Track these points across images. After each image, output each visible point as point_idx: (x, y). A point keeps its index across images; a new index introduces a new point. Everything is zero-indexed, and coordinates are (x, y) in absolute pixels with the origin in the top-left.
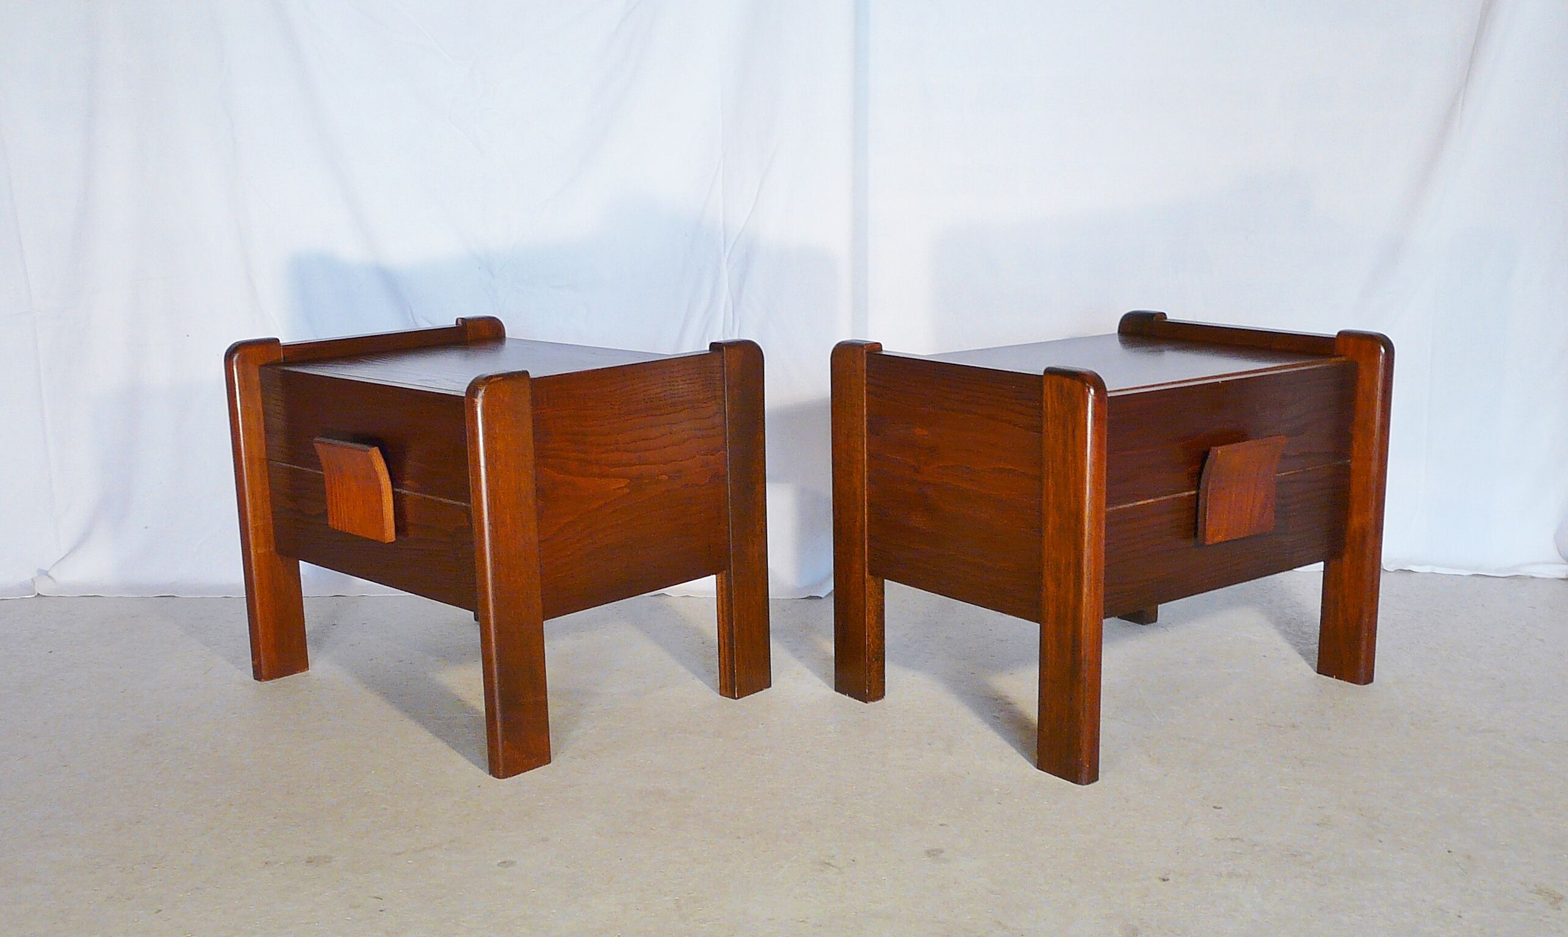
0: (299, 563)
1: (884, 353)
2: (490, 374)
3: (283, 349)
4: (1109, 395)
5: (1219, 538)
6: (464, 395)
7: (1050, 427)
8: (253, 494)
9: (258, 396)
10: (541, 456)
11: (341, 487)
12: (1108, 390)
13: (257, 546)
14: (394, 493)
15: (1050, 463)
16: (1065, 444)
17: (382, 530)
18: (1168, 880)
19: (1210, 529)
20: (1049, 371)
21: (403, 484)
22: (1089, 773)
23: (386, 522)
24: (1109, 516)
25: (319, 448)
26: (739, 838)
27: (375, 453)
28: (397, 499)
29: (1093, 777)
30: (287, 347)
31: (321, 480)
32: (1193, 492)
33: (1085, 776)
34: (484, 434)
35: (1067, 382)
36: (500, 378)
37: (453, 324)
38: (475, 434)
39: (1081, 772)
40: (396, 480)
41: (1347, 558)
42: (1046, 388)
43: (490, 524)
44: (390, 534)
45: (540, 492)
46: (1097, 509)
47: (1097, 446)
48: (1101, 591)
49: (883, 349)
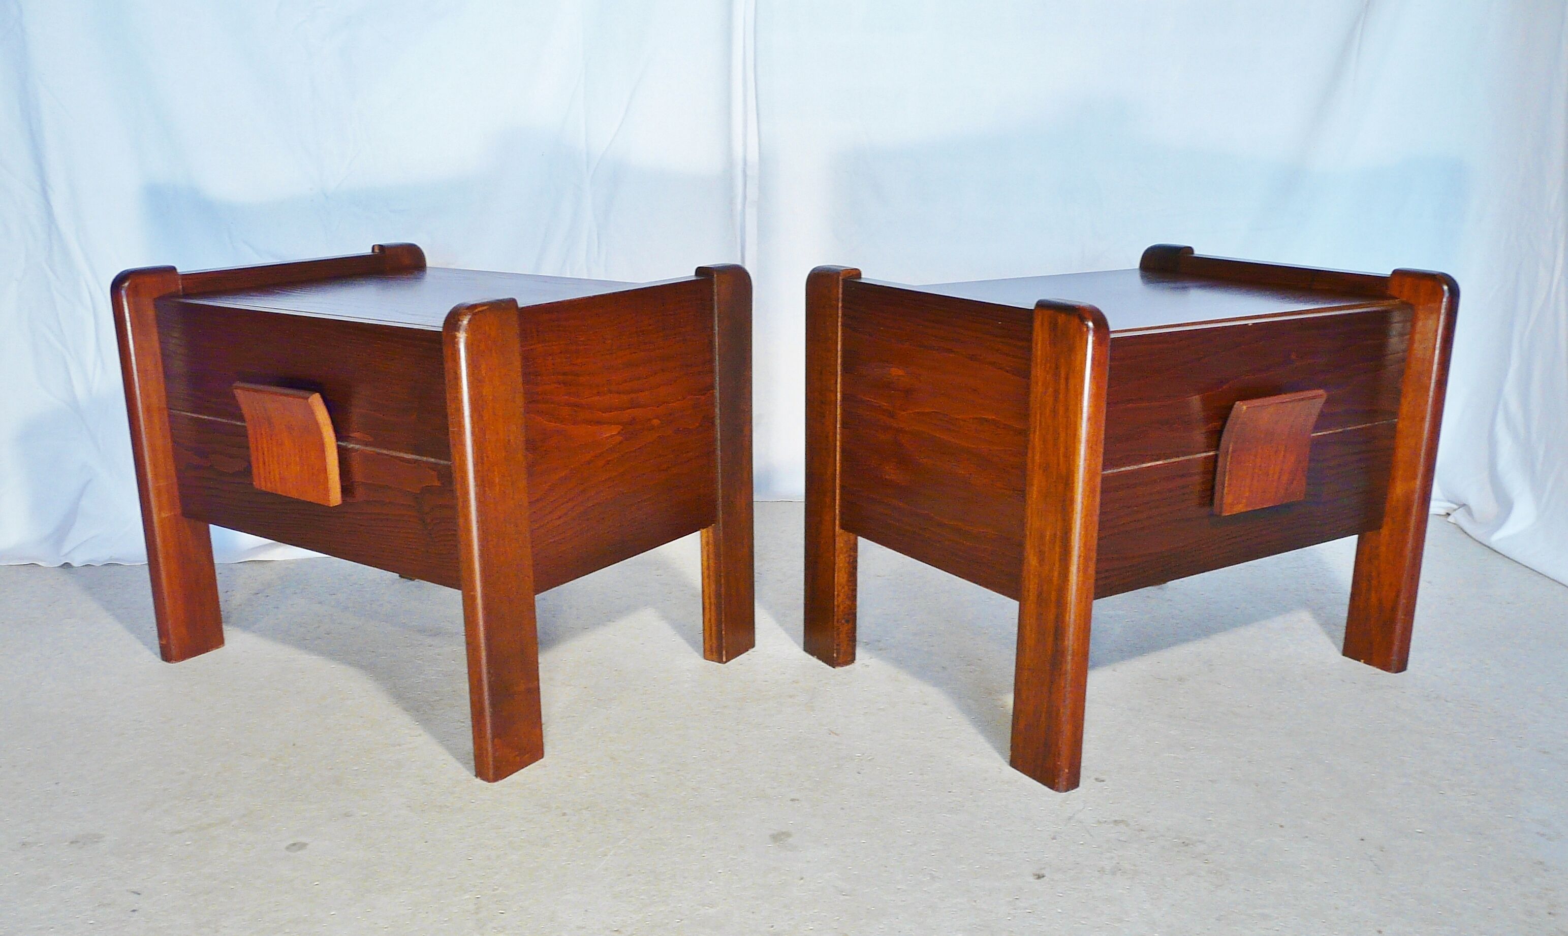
0: (208, 527)
1: (863, 281)
2: (472, 303)
3: (183, 279)
4: (1112, 336)
5: (1240, 508)
6: (441, 330)
7: (1039, 373)
8: (153, 450)
9: (155, 337)
10: (532, 400)
11: (270, 442)
12: (1111, 329)
13: (160, 509)
14: (339, 447)
15: (1038, 416)
16: (1056, 392)
17: (327, 490)
18: (1043, 876)
19: (1228, 499)
20: (1041, 305)
21: (349, 436)
22: (1068, 779)
23: (330, 482)
24: (1105, 479)
25: (238, 393)
26: (564, 814)
27: (316, 400)
28: (343, 454)
29: (1073, 782)
30: (187, 277)
31: (242, 434)
32: (1211, 453)
33: (1062, 781)
34: (469, 375)
35: (1062, 318)
36: (485, 308)
37: (368, 251)
38: (457, 378)
39: (1058, 776)
40: (340, 434)
41: (1385, 531)
42: (1037, 324)
43: (476, 485)
44: (335, 497)
45: (531, 445)
46: (1091, 473)
47: (1095, 396)
48: (1092, 571)
49: (863, 276)
